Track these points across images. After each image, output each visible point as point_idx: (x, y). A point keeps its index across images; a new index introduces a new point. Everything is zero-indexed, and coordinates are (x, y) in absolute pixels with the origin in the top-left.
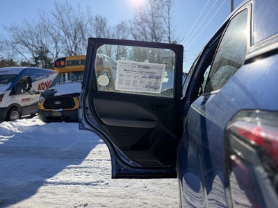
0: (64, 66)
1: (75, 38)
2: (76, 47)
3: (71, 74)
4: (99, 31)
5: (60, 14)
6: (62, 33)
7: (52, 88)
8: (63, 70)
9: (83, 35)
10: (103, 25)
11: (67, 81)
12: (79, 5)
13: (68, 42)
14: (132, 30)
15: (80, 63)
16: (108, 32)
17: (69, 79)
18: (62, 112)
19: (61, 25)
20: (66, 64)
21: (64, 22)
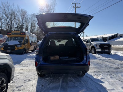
0: (11, 35)
1: (11, 19)
2: (11, 23)
3: (13, 38)
4: (23, 16)
5: (4, 7)
6: (4, 16)
7: (6, 42)
9: (15, 17)
10: (24, 14)
12: (14, 4)
13: (7, 20)
18: (10, 51)
19: (4, 12)
21: (6, 11)
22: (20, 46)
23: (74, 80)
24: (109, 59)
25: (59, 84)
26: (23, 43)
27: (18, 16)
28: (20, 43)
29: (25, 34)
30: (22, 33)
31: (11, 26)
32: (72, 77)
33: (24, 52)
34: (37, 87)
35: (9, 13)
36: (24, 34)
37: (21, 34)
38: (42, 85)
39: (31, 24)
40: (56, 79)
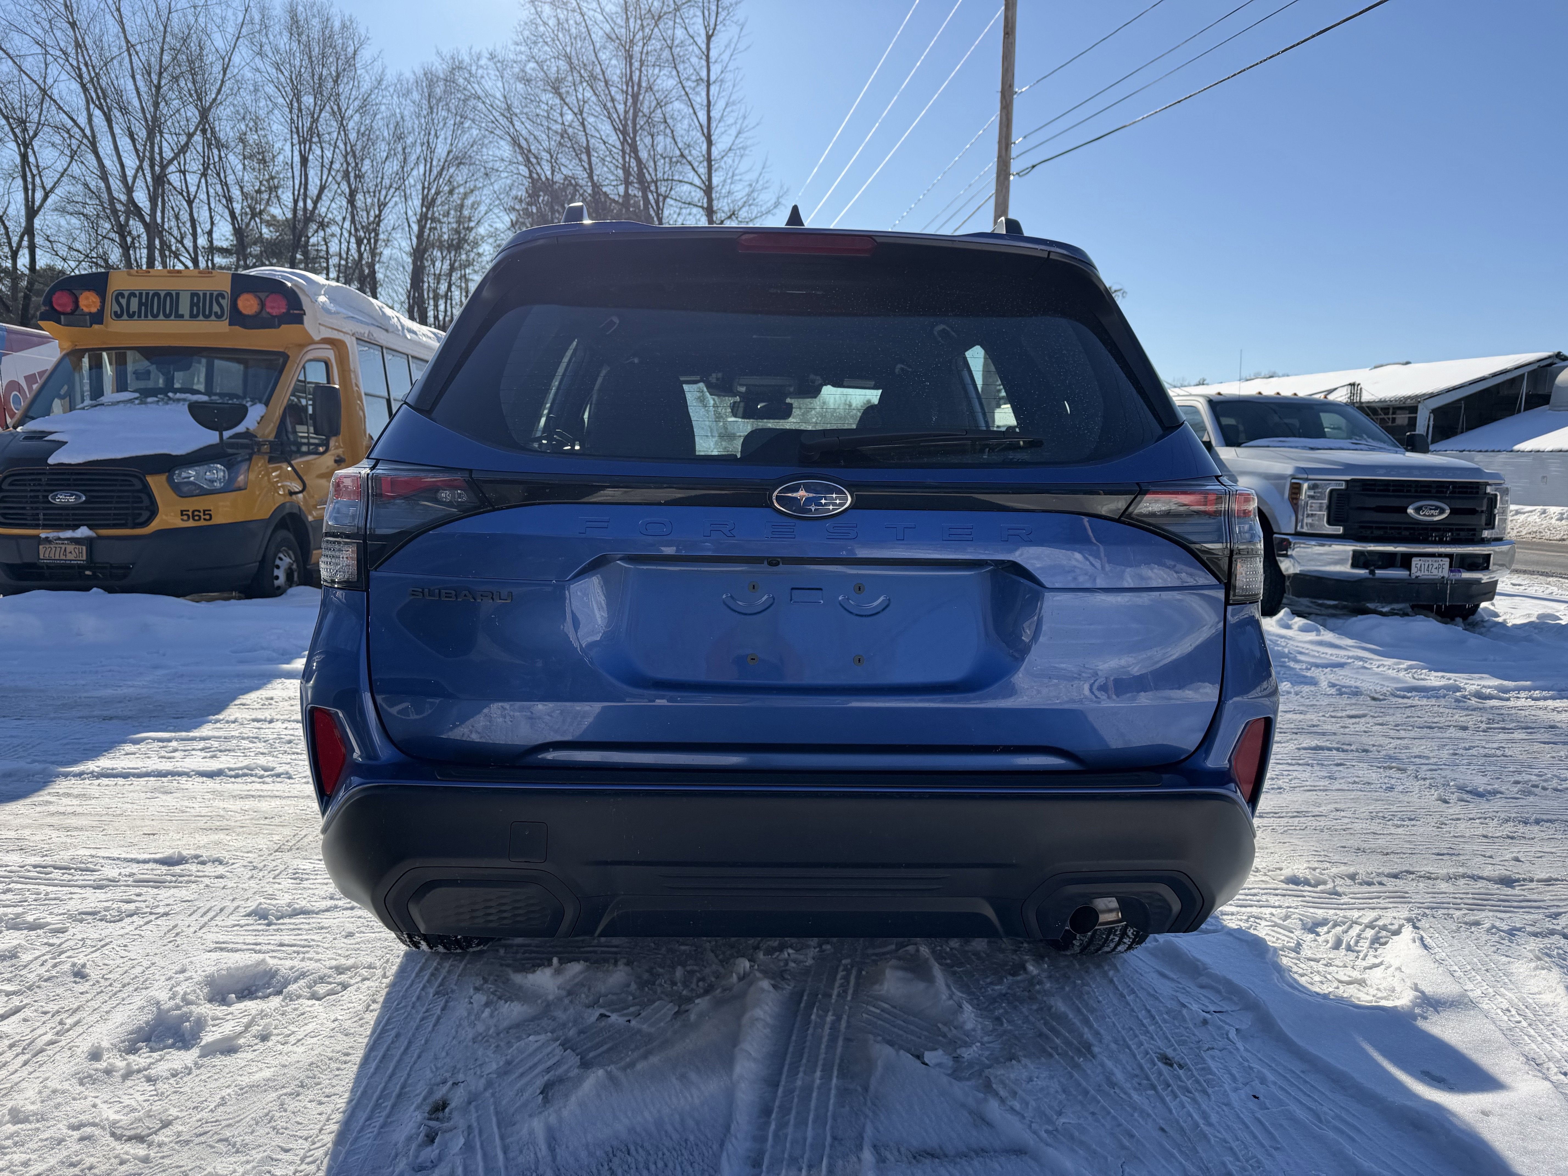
0: (98, 318)
1: (154, 128)
2: (160, 180)
3: (134, 363)
4: (308, 100)
6: (68, 90)
7: (32, 426)
8: (90, 337)
9: (204, 114)
11: (109, 394)
13: (105, 146)
14: (509, 112)
15: (184, 307)
16: (363, 109)
17: (121, 386)
18: (88, 542)
19: (63, 36)
20: (111, 306)
21: (82, 19)
22: (217, 472)
23: (969, 1016)
24: (1472, 683)
25: (730, 1094)
26: (269, 432)
27: (246, 97)
28: (211, 437)
29: (298, 319)
30: (248, 304)
31: (154, 229)
32: (937, 971)
33: (285, 561)
34: (341, 1137)
35: (130, 46)
36: (277, 307)
37: (237, 318)
38: (439, 1108)
39: (416, 202)
40: (683, 1002)
